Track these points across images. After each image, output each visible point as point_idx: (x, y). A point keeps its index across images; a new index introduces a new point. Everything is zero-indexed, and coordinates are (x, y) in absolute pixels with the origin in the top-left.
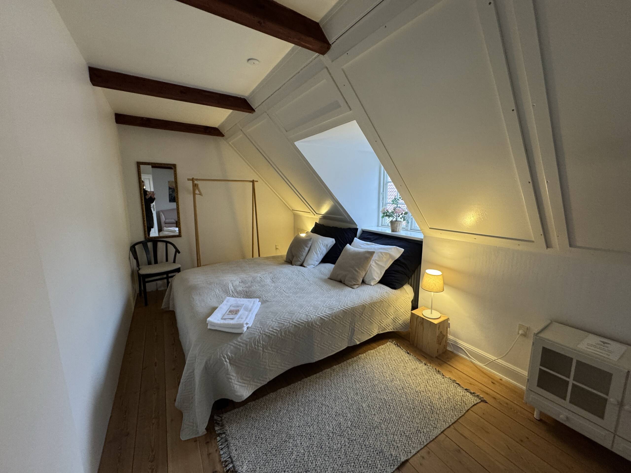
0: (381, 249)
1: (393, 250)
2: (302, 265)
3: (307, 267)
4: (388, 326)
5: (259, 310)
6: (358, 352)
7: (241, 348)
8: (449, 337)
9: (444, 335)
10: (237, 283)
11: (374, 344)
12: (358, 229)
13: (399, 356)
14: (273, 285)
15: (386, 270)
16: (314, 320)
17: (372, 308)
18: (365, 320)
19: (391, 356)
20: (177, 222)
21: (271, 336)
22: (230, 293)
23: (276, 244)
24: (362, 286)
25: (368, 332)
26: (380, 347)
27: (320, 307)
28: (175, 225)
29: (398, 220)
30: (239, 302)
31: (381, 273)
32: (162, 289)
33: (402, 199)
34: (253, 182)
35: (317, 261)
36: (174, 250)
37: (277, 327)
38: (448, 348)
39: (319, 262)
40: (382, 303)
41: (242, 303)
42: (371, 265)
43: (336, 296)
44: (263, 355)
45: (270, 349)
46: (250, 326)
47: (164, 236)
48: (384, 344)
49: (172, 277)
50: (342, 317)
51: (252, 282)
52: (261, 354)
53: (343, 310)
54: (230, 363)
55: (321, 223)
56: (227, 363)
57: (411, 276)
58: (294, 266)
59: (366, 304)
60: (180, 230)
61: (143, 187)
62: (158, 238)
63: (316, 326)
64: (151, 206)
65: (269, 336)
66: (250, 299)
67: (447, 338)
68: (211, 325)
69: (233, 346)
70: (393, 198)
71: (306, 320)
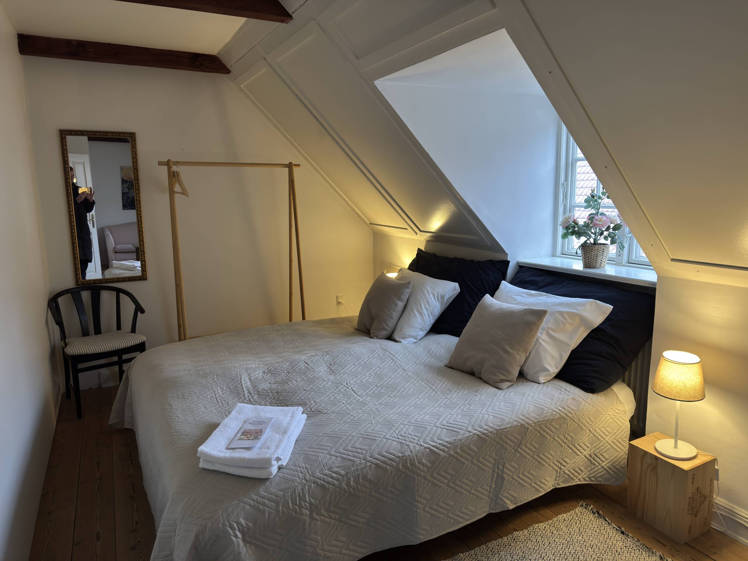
0: (561, 304)
1: (588, 307)
2: (390, 338)
3: (400, 342)
4: (578, 473)
5: (302, 430)
6: (511, 526)
7: (266, 509)
8: (716, 501)
9: (705, 497)
10: (259, 374)
11: (548, 511)
12: (509, 261)
13: (602, 539)
14: (332, 378)
15: (572, 351)
16: (417, 456)
17: (542, 432)
18: (526, 458)
19: (585, 537)
20: (137, 249)
21: (327, 485)
22: (244, 395)
23: (338, 295)
24: (520, 384)
25: (534, 485)
26: (560, 516)
27: (429, 428)
28: (134, 255)
29: (599, 242)
30: (262, 414)
31: (561, 358)
32: (110, 384)
33: (608, 197)
34: (290, 166)
35: (421, 330)
36: (132, 307)
37: (338, 467)
38: (715, 525)
39: (426, 332)
40: (564, 423)
41: (268, 415)
42: (537, 340)
43: (463, 404)
44: (310, 524)
45: (325, 513)
46: (284, 464)
47: (113, 279)
48: (569, 512)
49: (130, 360)
50: (476, 450)
51: (289, 372)
52: (307, 524)
53: (478, 435)
54: (244, 540)
55: (430, 251)
56: (238, 539)
57: (630, 364)
58: (375, 340)
59: (528, 424)
60: (143, 266)
61: (72, 179)
62: (102, 283)
63: (421, 467)
64: (88, 219)
65: (322, 486)
66: (285, 408)
67: (711, 504)
68: (206, 461)
69: (250, 505)
70: (589, 194)
71: (400, 455)
